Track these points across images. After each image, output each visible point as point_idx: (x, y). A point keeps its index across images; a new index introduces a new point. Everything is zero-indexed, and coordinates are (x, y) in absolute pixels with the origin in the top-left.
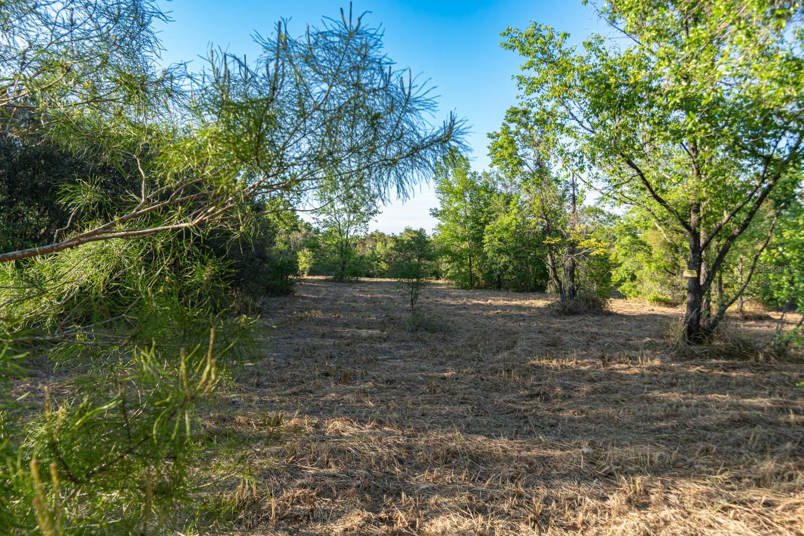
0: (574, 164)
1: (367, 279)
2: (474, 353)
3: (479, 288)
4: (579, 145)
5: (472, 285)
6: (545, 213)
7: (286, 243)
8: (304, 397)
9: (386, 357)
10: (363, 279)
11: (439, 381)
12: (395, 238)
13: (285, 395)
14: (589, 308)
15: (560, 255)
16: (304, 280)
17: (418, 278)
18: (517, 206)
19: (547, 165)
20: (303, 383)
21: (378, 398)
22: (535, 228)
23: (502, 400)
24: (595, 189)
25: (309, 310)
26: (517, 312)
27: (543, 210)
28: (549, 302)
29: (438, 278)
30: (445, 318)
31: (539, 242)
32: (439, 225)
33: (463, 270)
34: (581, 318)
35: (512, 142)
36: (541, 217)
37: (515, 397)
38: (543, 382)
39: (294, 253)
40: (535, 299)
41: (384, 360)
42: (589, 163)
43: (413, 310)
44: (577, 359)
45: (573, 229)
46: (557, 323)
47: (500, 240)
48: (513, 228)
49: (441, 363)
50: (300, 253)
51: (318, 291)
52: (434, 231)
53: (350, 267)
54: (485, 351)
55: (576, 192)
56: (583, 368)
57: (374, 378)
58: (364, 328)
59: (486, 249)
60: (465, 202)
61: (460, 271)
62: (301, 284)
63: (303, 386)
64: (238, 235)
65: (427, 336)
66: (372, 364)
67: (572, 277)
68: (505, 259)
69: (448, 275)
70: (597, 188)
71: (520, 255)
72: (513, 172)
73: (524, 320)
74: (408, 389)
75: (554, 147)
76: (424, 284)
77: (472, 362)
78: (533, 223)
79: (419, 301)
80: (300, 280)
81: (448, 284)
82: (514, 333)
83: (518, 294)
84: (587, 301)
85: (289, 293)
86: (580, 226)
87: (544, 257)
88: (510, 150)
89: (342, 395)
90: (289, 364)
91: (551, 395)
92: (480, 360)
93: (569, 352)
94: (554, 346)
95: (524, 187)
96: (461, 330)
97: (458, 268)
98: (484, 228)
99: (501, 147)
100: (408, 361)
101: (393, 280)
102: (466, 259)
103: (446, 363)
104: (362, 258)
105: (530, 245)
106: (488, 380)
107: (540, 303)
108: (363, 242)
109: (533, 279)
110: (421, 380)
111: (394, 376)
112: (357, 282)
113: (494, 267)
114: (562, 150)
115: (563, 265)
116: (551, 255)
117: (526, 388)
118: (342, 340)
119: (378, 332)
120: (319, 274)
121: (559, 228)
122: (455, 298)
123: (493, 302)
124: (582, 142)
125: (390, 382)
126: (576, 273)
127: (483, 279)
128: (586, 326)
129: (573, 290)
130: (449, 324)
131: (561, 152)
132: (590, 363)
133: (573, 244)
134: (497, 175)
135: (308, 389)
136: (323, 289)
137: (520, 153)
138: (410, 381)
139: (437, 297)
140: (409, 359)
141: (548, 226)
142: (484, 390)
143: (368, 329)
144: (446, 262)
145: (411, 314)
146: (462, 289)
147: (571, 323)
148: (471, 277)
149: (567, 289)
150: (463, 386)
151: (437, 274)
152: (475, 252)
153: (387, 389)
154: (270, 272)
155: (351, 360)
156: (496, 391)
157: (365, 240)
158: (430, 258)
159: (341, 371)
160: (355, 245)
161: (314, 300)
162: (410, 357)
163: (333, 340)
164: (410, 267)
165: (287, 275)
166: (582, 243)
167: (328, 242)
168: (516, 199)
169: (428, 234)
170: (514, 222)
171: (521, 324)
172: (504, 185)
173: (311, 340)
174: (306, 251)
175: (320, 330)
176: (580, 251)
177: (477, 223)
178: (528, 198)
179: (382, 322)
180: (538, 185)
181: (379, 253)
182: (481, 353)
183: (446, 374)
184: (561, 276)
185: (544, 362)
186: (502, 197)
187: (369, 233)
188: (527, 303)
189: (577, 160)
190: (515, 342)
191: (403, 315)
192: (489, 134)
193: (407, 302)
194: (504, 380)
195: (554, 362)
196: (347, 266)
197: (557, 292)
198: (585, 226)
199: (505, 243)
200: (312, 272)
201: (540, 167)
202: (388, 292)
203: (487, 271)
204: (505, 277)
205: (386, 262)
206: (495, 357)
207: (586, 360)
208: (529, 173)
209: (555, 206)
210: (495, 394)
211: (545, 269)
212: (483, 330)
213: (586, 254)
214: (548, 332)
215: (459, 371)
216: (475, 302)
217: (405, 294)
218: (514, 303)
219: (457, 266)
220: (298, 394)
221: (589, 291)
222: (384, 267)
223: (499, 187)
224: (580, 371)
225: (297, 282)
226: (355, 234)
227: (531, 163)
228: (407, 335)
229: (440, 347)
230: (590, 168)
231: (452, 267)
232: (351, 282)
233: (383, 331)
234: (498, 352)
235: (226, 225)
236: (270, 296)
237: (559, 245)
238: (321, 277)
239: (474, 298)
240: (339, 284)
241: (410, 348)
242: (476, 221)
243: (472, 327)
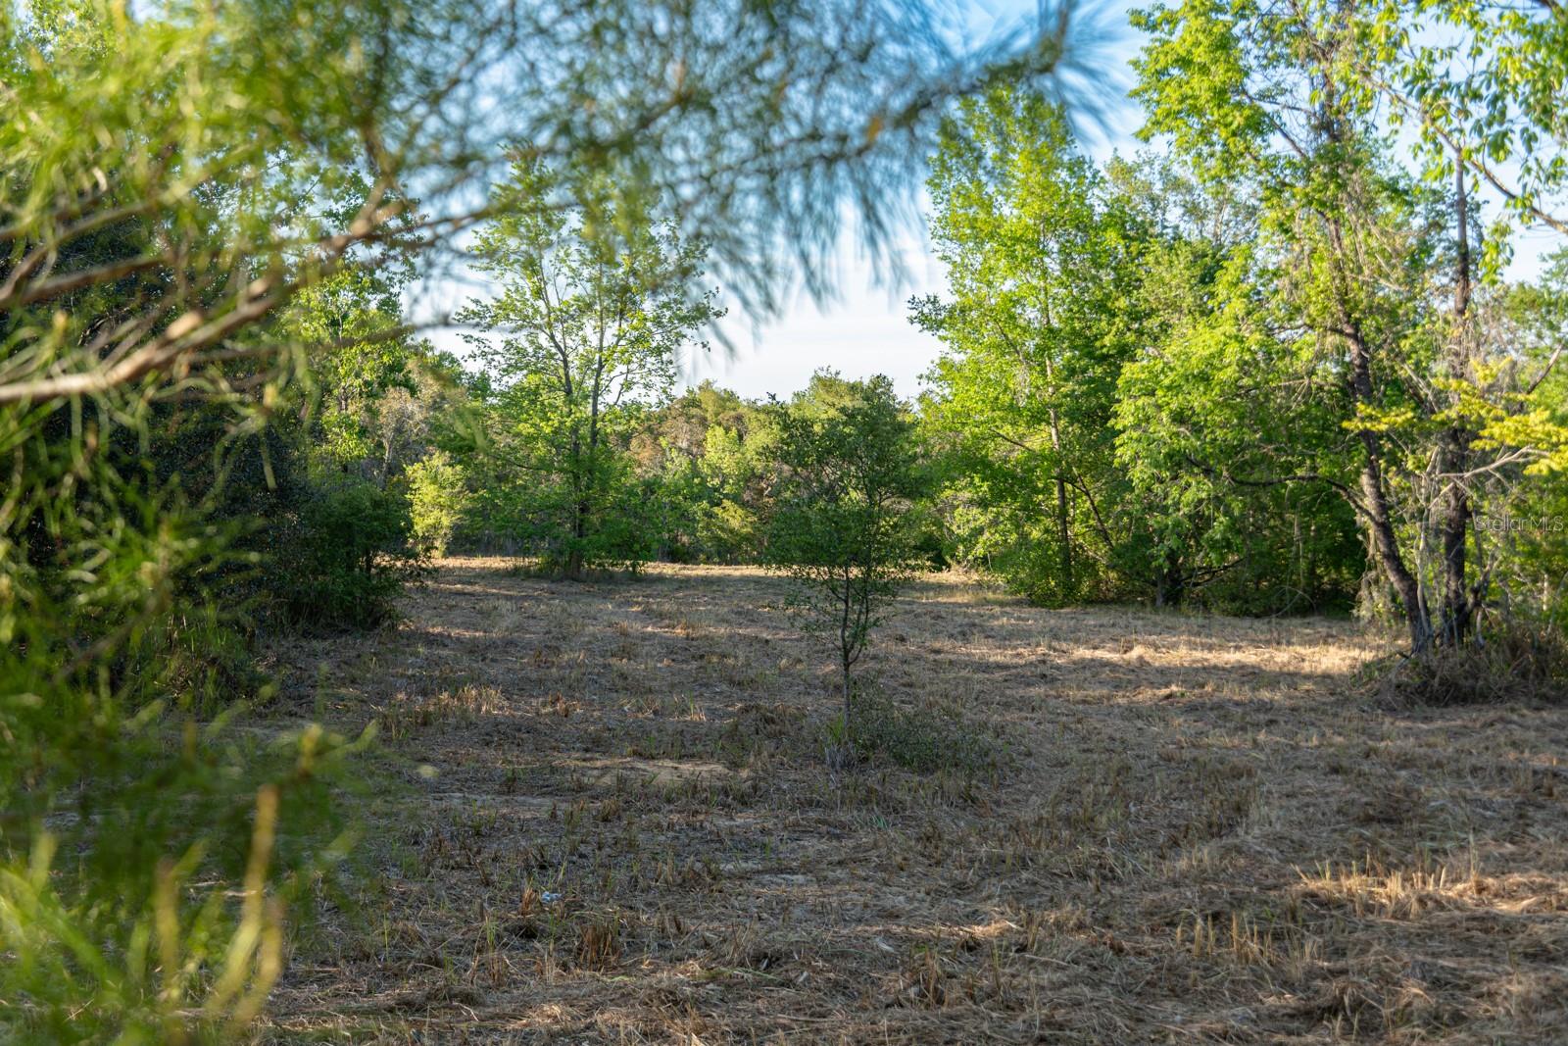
0: (1468, 125)
1: (669, 569)
2: (1086, 849)
3: (1096, 600)
4: (1489, 54)
5: (1070, 589)
6: (1350, 317)
7: (363, 432)
8: (444, 1019)
9: (750, 865)
10: (653, 568)
11: (954, 958)
12: (777, 413)
13: (374, 1012)
14: (1524, 675)
15: (1407, 474)
16: (435, 573)
17: (864, 561)
18: (1245, 287)
19: (1359, 127)
20: (438, 963)
21: (725, 1023)
22: (1312, 373)
23: (1196, 1029)
24: (1550, 222)
25: (455, 686)
26: (1245, 694)
27: (1343, 302)
28: (1368, 656)
29: (940, 563)
30: (969, 716)
31: (1326, 427)
32: (943, 363)
33: (1036, 534)
34: (1492, 715)
35: (1224, 44)
36: (1335, 330)
37: (1245, 1019)
38: (1351, 962)
39: (395, 469)
40: (1312, 643)
41: (744, 876)
42: (1525, 121)
43: (848, 687)
44: (1483, 872)
45: (1461, 376)
46: (1398, 735)
47: (1179, 418)
48: (1229, 373)
49: (961, 889)
50: (414, 471)
51: (485, 614)
52: (925, 386)
53: (603, 522)
54: (1124, 843)
55: (1470, 232)
56: (1503, 907)
57: (707, 945)
58: (666, 755)
59: (1124, 454)
60: (1045, 272)
61: (1024, 537)
62: (423, 589)
63: (440, 978)
64: (254, 421)
65: (904, 785)
66: (698, 893)
67: (1457, 557)
68: (1196, 490)
69: (979, 550)
70: (1556, 217)
71: (1256, 476)
72: (1229, 160)
73: (1271, 722)
74: (840, 988)
75: (1391, 59)
76: (890, 589)
77: (1077, 886)
78: (1306, 355)
79: (871, 650)
80: (418, 574)
81: (980, 585)
82: (1236, 773)
83: (1247, 622)
84: (1515, 648)
85: (376, 623)
86: (1485, 364)
87: (1344, 483)
88: (1219, 75)
89: (589, 1011)
90: (384, 891)
91: (1386, 1012)
92: (1109, 876)
93: (1448, 845)
94: (1389, 821)
95: (1271, 215)
96: (1032, 762)
97: (1018, 526)
98: (1116, 373)
99: (1184, 63)
100: (836, 882)
101: (773, 572)
102: (1047, 490)
103: (977, 888)
104: (650, 487)
105: (1292, 438)
106: (1140, 954)
107: (1334, 658)
108: (653, 426)
109: (1303, 565)
110: (885, 955)
111: (781, 938)
112: (636, 579)
113: (1154, 520)
114: (1425, 75)
115: (1421, 514)
116: (1375, 476)
117: (1288, 985)
118: (583, 801)
119: (719, 768)
120: (488, 548)
121: (1406, 371)
122: (1005, 638)
123: (1149, 654)
124: (1498, 42)
125: (766, 959)
126: (1470, 541)
127: (1111, 567)
128: (1514, 744)
129: (1461, 608)
130: (987, 738)
131: (1420, 81)
132: (1534, 889)
133: (1460, 434)
134: (1165, 172)
135: (457, 988)
136: (505, 606)
137: (1256, 84)
138: (843, 955)
139: (936, 634)
140: (839, 873)
141: (1363, 366)
142: (1127, 990)
143: (681, 758)
144: (971, 502)
145: (840, 700)
146: (1032, 604)
147: (1454, 734)
148: (1066, 560)
149: (1437, 602)
150: (1046, 977)
151: (937, 552)
152: (1079, 462)
153: (757, 985)
154: (307, 543)
155: (620, 876)
156: (1175, 993)
157: (662, 419)
158: (914, 489)
159: (582, 920)
160: (625, 439)
161: (474, 649)
162: (840, 863)
163: (548, 802)
164: (838, 523)
165: (368, 552)
166: (1496, 429)
167: (525, 428)
168: (1239, 261)
169: (901, 397)
170: (1233, 348)
171: (1262, 737)
172: (1193, 211)
173: (466, 801)
174: (438, 460)
175: (499, 761)
176: (1485, 457)
177: (1090, 355)
178: (1282, 258)
179: (733, 734)
180: (1326, 207)
181: (716, 470)
182: (1109, 851)
183: (978, 930)
184: (1414, 556)
185: (1355, 883)
186: (1184, 255)
187: (679, 391)
188: (1281, 657)
189: (1480, 111)
190: (1238, 809)
191: (809, 703)
192: (1137, 13)
193: (825, 654)
194: (1203, 955)
195: (1394, 886)
196: (595, 519)
197: (1398, 616)
198: (1505, 364)
199: (1197, 429)
200: (463, 542)
201: (1335, 138)
202: (752, 619)
203: (1125, 538)
204: (1198, 561)
205: (744, 505)
206: (1166, 865)
207: (1516, 878)
208: (1292, 164)
209: (1389, 290)
210: (1168, 1005)
211: (1350, 527)
212: (1115, 763)
213: (1511, 472)
214: (1366, 768)
215: (1030, 920)
216: (1083, 653)
217: (820, 626)
218: (1231, 657)
219: (1013, 517)
220: (421, 1009)
221: (1523, 610)
222: (735, 523)
223: (1174, 215)
224: (1495, 918)
225: (404, 579)
226: (627, 397)
227: (1298, 124)
228: (826, 782)
229: (955, 825)
230: (1530, 140)
231: (994, 523)
232: (611, 578)
233: (735, 765)
234: (1175, 843)
235: (213, 382)
236: (305, 634)
237: (1404, 437)
238: (496, 562)
239: (1077, 641)
240: (564, 587)
241: (839, 832)
242: (1087, 346)
243: (1073, 751)
